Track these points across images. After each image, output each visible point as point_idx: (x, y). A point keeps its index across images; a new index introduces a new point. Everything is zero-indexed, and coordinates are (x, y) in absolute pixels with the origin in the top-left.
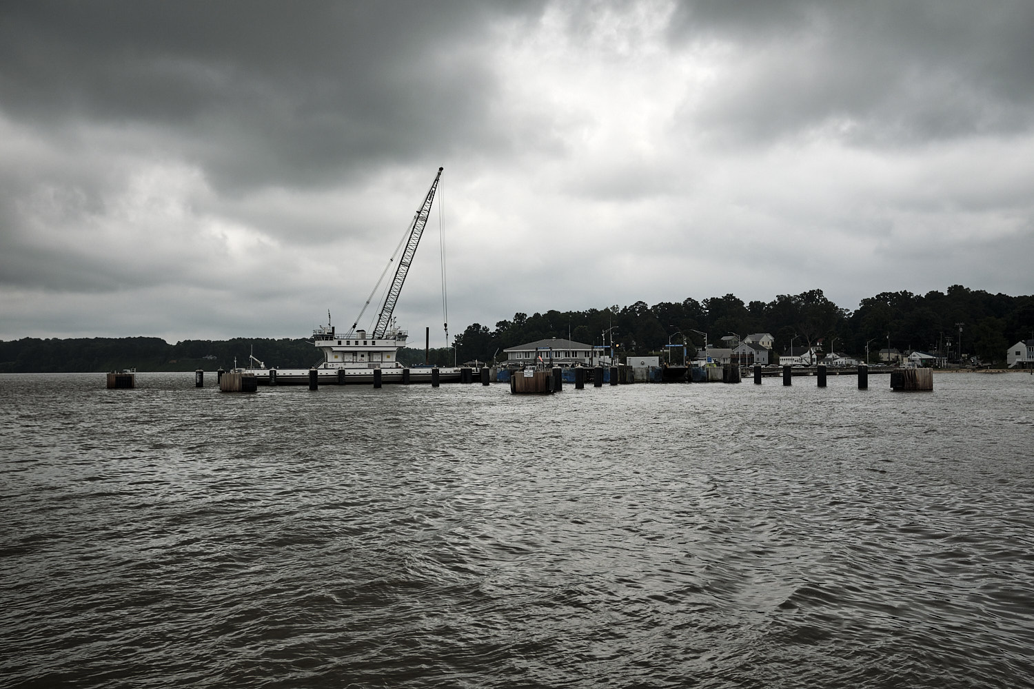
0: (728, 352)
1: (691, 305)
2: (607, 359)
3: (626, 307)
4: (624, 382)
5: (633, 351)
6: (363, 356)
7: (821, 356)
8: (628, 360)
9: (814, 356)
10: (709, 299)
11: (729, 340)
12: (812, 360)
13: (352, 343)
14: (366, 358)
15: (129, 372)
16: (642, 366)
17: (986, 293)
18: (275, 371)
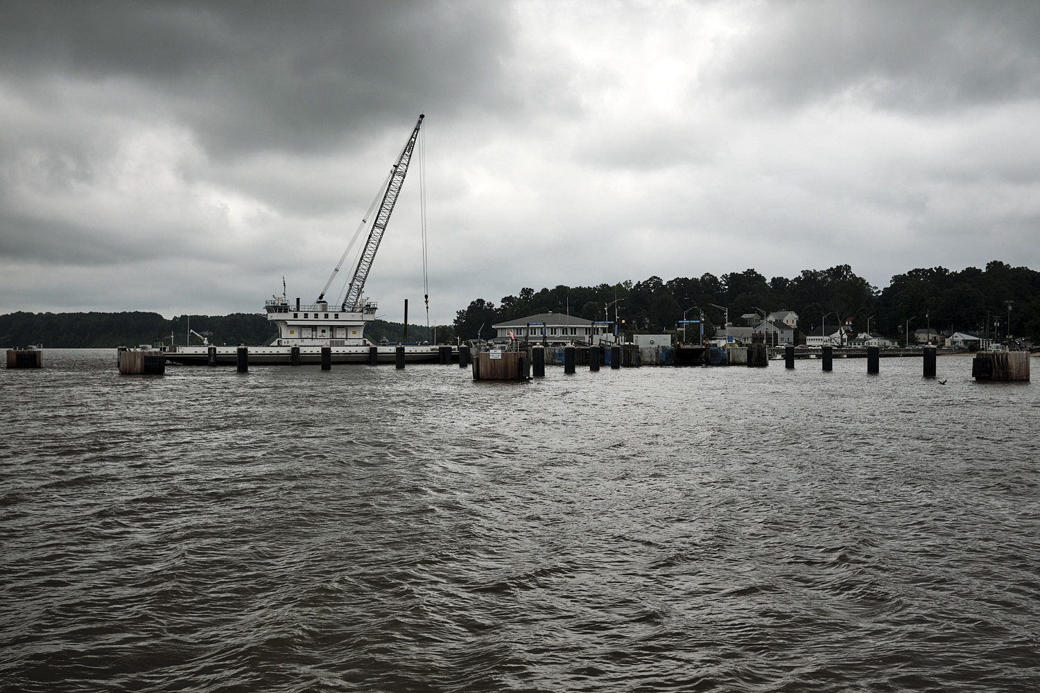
0: (749, 331)
1: (709, 280)
2: (611, 337)
3: (639, 282)
4: (628, 365)
5: (646, 329)
6: (323, 331)
7: (852, 337)
8: (634, 339)
9: (845, 336)
10: (729, 274)
11: (750, 318)
12: (843, 340)
13: (311, 316)
14: (328, 334)
15: (35, 348)
16: (652, 346)
17: (1028, 270)
18: (215, 349)
